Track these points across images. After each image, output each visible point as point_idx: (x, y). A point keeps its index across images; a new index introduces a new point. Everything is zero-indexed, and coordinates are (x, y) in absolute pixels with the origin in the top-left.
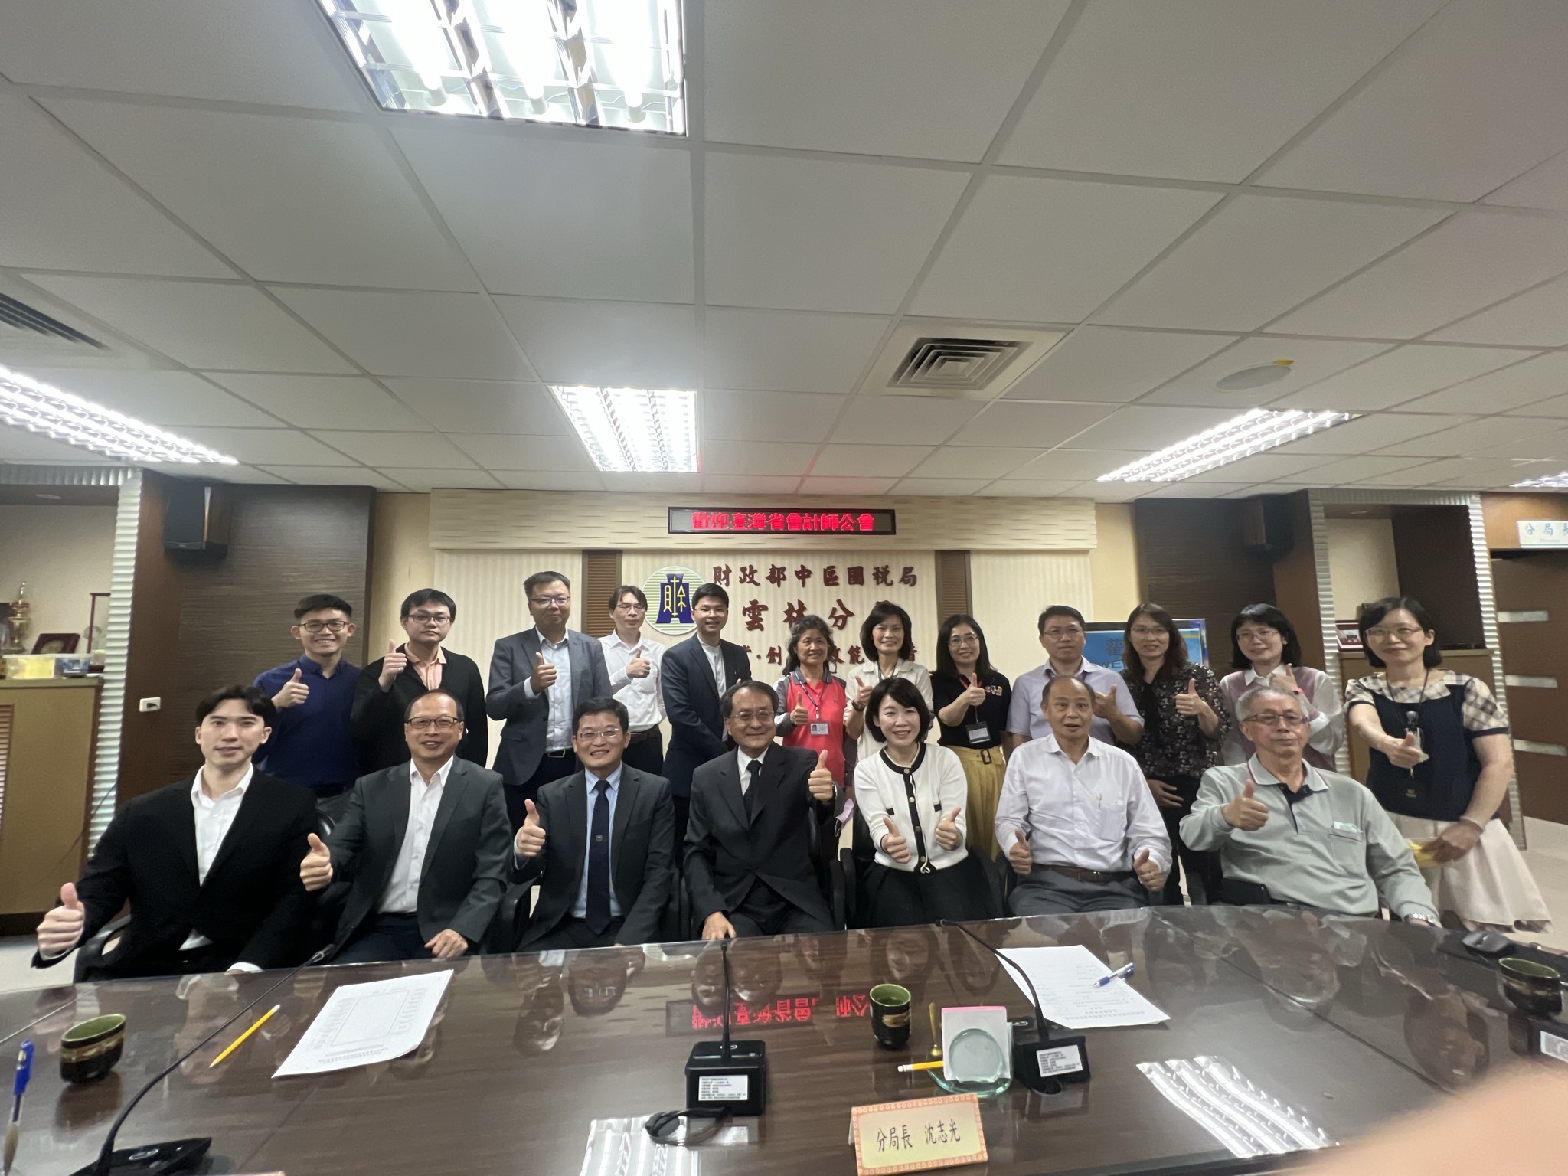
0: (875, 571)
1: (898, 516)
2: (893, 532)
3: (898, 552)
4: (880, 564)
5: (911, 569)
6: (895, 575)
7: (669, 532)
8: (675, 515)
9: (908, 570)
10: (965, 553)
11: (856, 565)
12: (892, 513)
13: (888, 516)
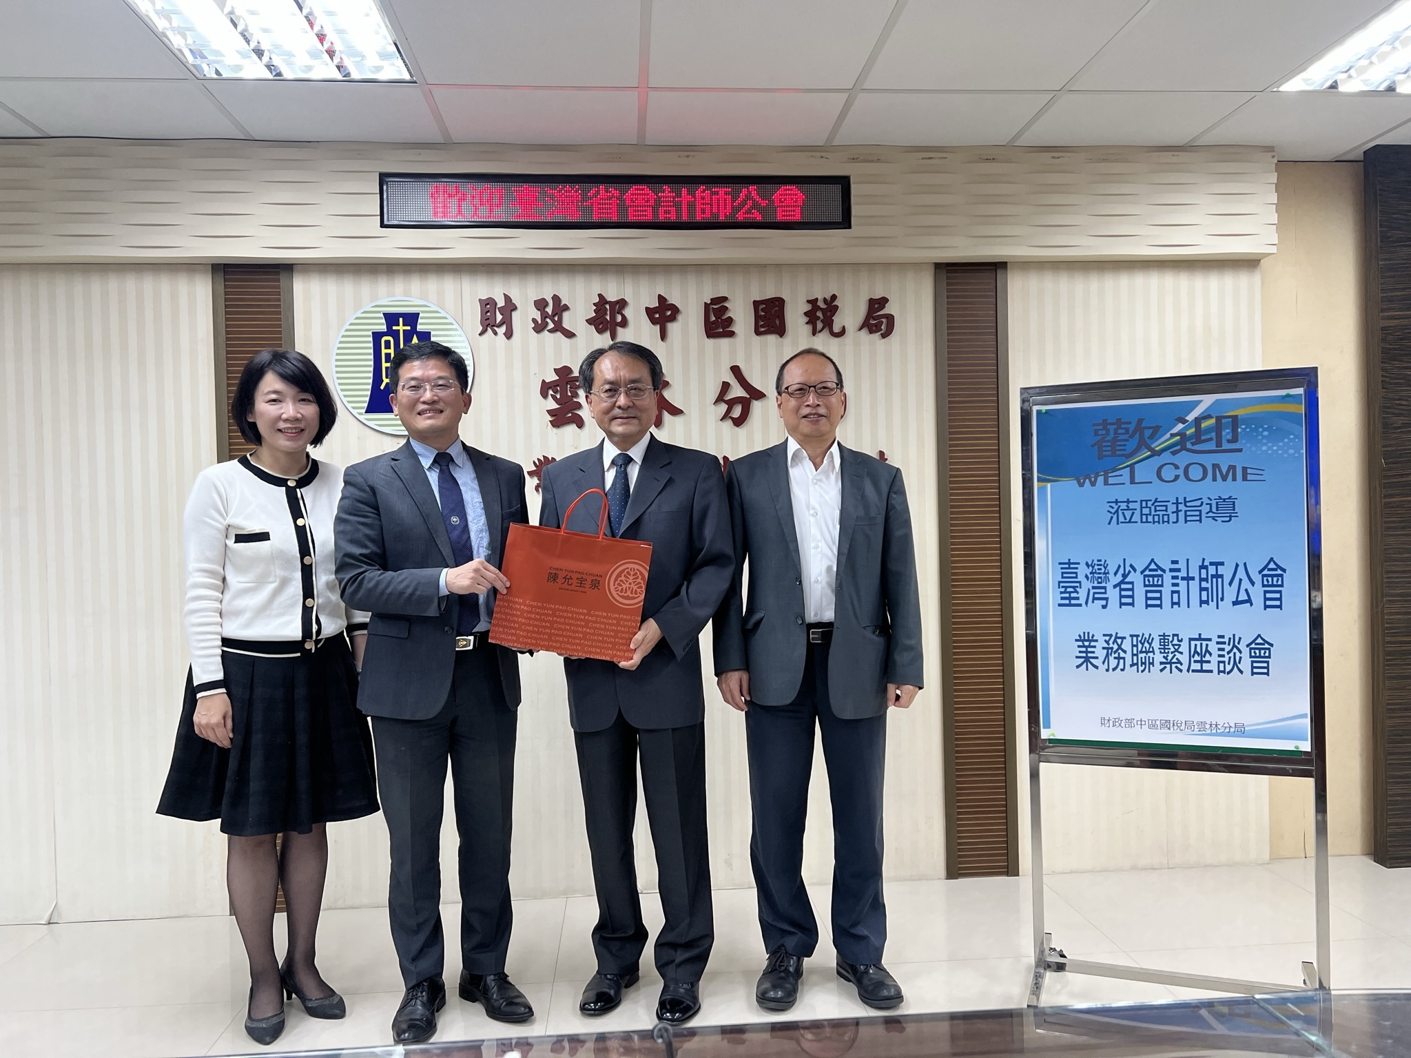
0: (808, 307)
1: (855, 190)
2: (846, 223)
3: (856, 267)
4: (820, 294)
5: (883, 301)
6: (850, 314)
7: (383, 225)
8: (395, 190)
9: (877, 304)
10: (997, 268)
11: (770, 294)
12: (844, 183)
13: (837, 189)
